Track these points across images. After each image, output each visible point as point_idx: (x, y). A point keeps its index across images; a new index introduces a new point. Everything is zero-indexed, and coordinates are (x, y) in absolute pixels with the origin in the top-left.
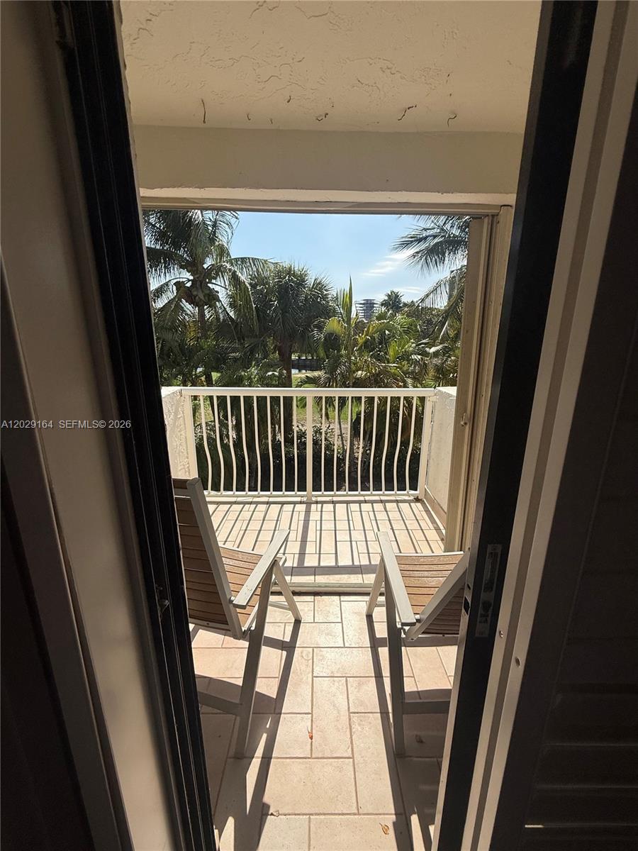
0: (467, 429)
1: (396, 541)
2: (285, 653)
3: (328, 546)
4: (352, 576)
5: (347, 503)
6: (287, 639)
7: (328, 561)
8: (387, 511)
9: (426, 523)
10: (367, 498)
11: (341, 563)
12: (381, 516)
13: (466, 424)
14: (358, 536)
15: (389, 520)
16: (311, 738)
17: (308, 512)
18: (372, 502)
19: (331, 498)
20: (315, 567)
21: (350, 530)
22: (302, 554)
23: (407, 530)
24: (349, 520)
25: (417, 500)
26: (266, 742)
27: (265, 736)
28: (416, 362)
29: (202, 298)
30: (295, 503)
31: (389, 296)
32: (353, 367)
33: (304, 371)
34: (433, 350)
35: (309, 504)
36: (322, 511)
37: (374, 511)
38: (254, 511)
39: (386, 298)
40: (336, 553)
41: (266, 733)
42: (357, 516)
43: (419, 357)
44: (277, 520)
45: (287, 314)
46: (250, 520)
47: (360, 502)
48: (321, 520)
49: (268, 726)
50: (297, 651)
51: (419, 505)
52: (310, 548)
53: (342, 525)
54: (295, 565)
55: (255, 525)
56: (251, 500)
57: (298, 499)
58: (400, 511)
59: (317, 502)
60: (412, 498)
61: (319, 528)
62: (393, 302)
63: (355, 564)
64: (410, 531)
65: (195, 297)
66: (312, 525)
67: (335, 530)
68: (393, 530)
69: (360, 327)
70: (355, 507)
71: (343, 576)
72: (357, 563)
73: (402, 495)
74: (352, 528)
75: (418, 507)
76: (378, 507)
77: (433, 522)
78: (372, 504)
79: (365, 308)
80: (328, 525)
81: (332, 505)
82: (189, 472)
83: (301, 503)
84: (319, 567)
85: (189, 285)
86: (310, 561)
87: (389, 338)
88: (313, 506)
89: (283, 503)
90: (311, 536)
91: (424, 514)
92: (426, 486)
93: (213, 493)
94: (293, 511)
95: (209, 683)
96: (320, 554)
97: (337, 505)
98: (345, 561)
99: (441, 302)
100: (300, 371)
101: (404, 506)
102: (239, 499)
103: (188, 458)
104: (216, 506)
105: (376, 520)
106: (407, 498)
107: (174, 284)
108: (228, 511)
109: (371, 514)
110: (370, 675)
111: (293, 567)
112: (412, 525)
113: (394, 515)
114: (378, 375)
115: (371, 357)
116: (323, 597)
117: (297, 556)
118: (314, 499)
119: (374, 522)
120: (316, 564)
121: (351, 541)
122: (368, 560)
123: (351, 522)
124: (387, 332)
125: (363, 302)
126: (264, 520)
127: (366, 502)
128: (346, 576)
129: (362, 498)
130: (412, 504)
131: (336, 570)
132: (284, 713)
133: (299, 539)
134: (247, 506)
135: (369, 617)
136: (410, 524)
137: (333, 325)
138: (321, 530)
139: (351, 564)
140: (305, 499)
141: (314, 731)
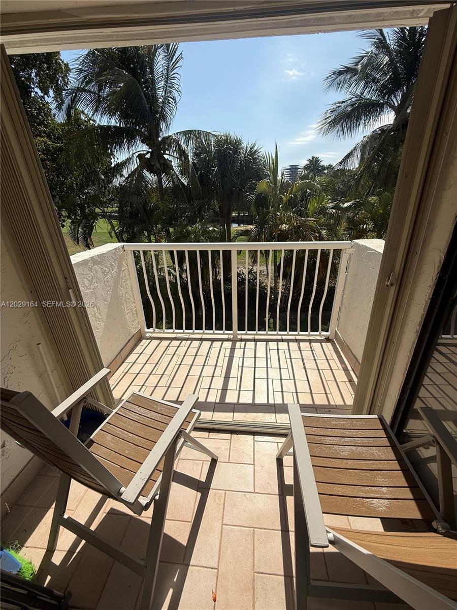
0: (392, 291)
1: (308, 380)
2: (199, 494)
3: (247, 383)
4: (266, 415)
5: (267, 341)
6: (203, 479)
7: (246, 398)
8: (300, 350)
9: (336, 364)
10: (284, 337)
11: (257, 401)
12: (296, 355)
13: (392, 285)
14: (274, 374)
15: (303, 359)
16: (215, 600)
17: (233, 349)
18: (288, 341)
19: (253, 336)
20: (234, 404)
21: (267, 368)
22: (225, 390)
23: (318, 369)
24: (267, 358)
25: (328, 340)
26: (171, 600)
27: (171, 591)
28: (332, 216)
29: (159, 167)
30: (223, 340)
31: (310, 161)
32: (278, 222)
33: (242, 225)
34: (346, 205)
35: (234, 341)
36: (244, 349)
37: (289, 350)
38: (189, 347)
39: (308, 163)
40: (254, 391)
41: (172, 588)
42: (274, 354)
43: (334, 211)
44: (207, 356)
45: (226, 178)
46: (185, 355)
47: (277, 341)
48: (243, 357)
49: (175, 580)
50: (211, 493)
51: (329, 345)
52: (232, 384)
53: (261, 363)
54: (218, 401)
55: (188, 360)
56: (187, 337)
57: (226, 337)
58: (312, 351)
59: (241, 340)
60: (323, 338)
61: (241, 365)
62: (314, 165)
63: (270, 402)
64: (320, 370)
65: (154, 166)
66: (235, 361)
67: (255, 368)
68: (305, 369)
69: (285, 187)
70: (273, 345)
71: (259, 414)
72: (271, 402)
73: (315, 335)
74: (269, 366)
75: (328, 346)
76: (293, 345)
77: (342, 362)
78: (288, 342)
79: (290, 173)
80: (249, 362)
81: (254, 343)
82: (137, 315)
83: (228, 340)
84: (238, 404)
85: (148, 156)
86: (231, 398)
87: (310, 196)
88: (238, 344)
89: (213, 340)
90: (234, 372)
91: (334, 353)
92: (336, 329)
93: (157, 330)
94: (221, 348)
95: (130, 521)
96: (240, 390)
97: (258, 343)
98: (261, 399)
99: (354, 164)
100: (239, 225)
101: (316, 346)
102: (179, 336)
103: (135, 303)
104: (159, 341)
105: (291, 358)
106: (318, 338)
107: (137, 156)
108: (168, 346)
109: (287, 352)
110: (277, 528)
111: (215, 403)
112: (323, 364)
113: (307, 354)
114: (299, 227)
115: (293, 213)
116: (239, 435)
117: (220, 391)
118: (239, 337)
119: (289, 361)
120: (236, 401)
121: (268, 379)
122: (281, 400)
123: (269, 360)
124: (308, 190)
125: (289, 167)
126: (196, 356)
127: (283, 340)
128: (261, 415)
129: (279, 337)
130: (323, 344)
131: (254, 407)
132: (192, 565)
133: (223, 375)
134: (184, 342)
135: (280, 461)
136: (322, 364)
137: (263, 186)
138: (242, 367)
139: (266, 402)
140: (231, 337)
141: (218, 592)
